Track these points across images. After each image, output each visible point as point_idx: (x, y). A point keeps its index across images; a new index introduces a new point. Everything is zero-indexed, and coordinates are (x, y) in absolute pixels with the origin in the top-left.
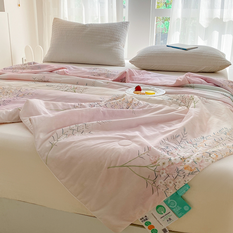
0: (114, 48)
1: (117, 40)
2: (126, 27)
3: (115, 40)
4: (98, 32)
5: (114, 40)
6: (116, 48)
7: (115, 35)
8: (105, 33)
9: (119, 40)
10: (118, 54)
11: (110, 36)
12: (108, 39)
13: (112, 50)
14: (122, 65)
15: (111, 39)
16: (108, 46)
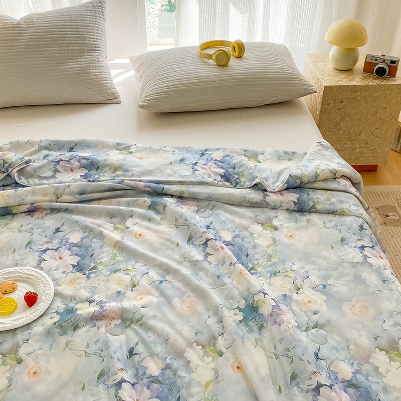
0: (91, 68)
1: (93, 48)
2: (103, 12)
3: (90, 50)
4: (51, 38)
5: (87, 50)
6: (96, 67)
7: (86, 38)
8: (65, 37)
9: (96, 47)
10: (103, 81)
11: (77, 44)
12: (74, 50)
13: (90, 73)
14: (115, 101)
15: (81, 50)
16: (79, 67)
